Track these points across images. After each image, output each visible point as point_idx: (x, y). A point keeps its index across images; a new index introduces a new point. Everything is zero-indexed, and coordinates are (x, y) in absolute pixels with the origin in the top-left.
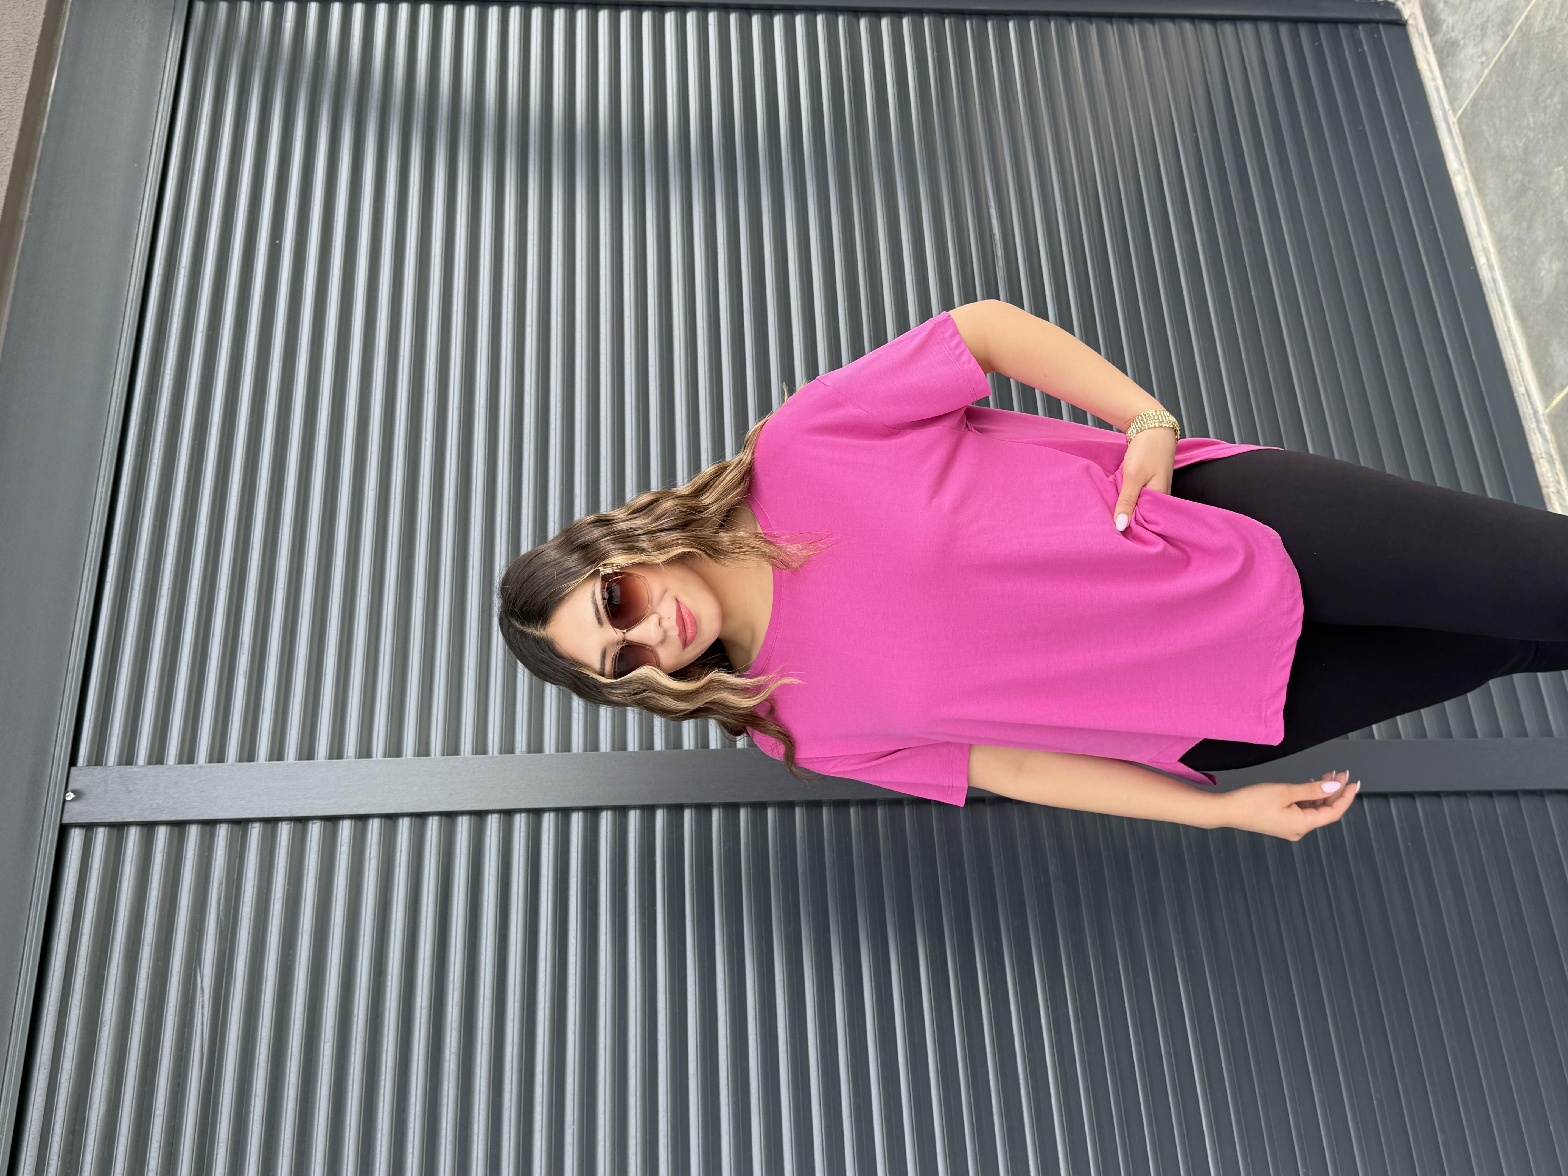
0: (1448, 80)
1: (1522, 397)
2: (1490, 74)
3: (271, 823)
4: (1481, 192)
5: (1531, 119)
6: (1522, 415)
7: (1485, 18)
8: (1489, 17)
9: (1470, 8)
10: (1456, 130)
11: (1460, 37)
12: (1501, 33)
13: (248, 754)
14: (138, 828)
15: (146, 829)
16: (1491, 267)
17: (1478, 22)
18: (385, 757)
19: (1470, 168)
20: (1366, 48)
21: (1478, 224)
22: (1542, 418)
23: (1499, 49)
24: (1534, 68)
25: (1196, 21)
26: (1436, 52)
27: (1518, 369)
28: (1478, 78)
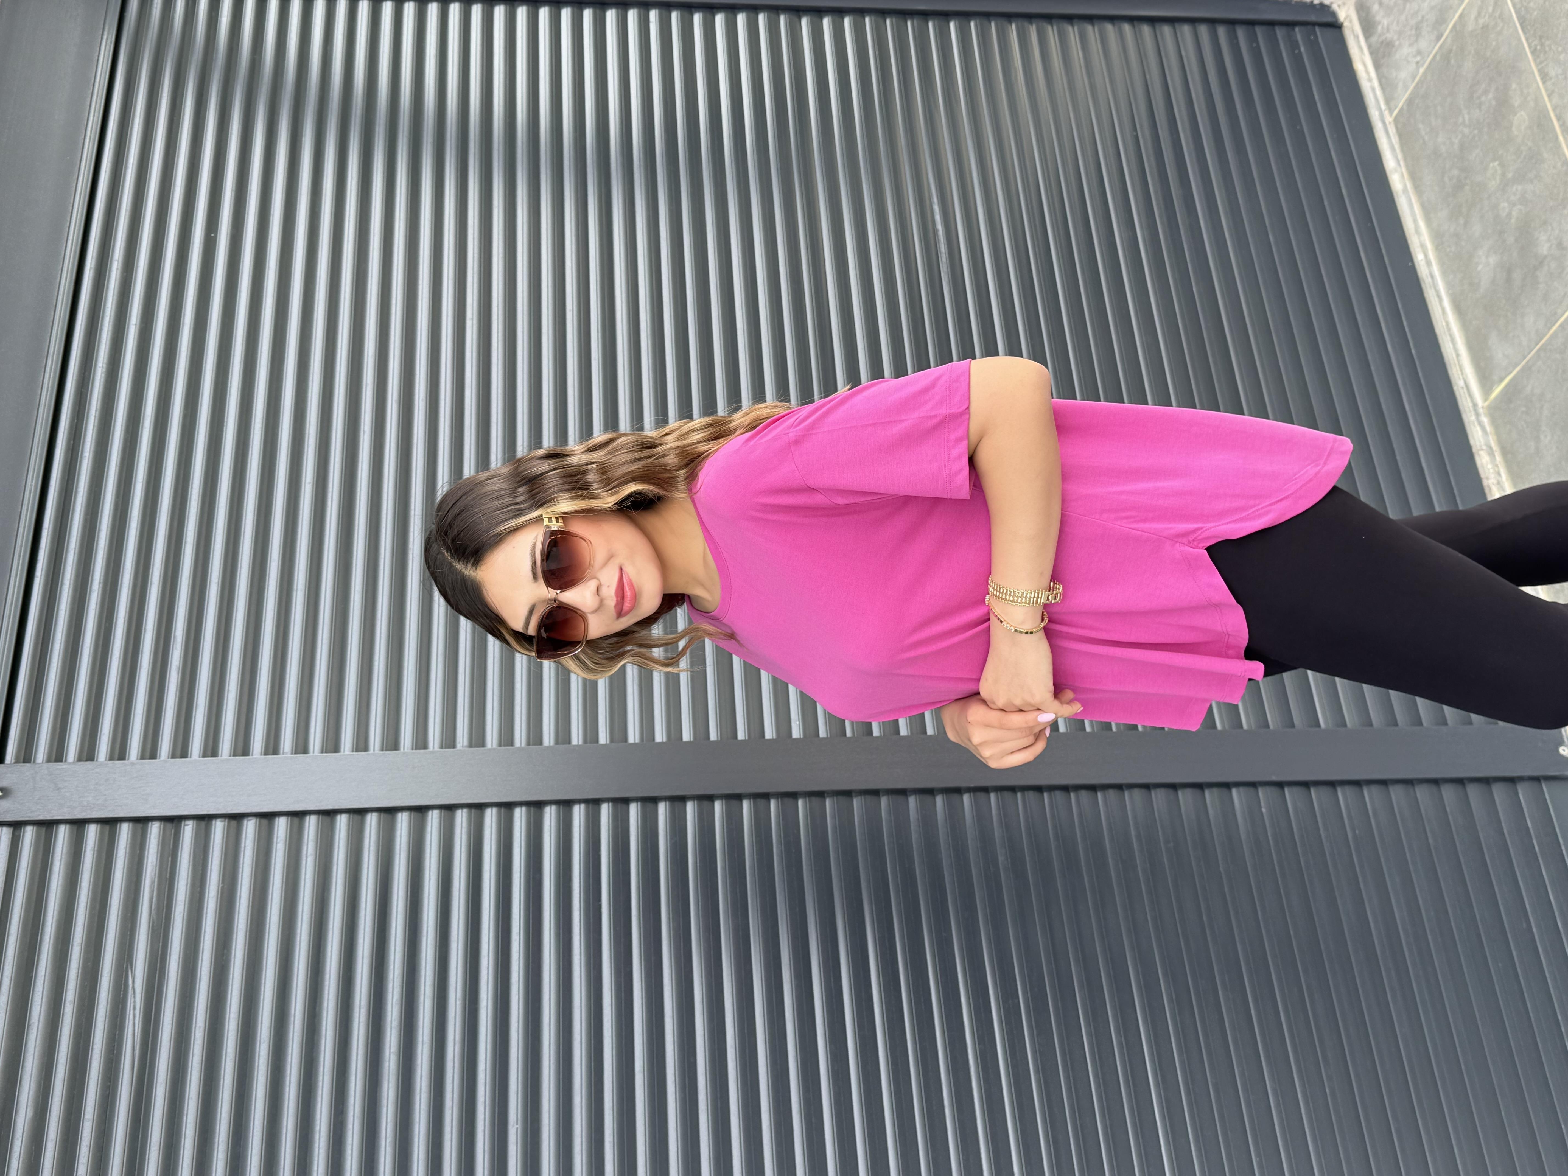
0: (1383, 80)
1: (1461, 391)
2: (1425, 74)
3: (205, 820)
4: (1418, 188)
5: (1466, 117)
6: (1461, 408)
7: (1420, 18)
8: (1423, 17)
9: (1404, 8)
10: (1392, 130)
11: (1395, 37)
12: (1435, 32)
13: (181, 750)
14: (68, 826)
15: (75, 827)
16: (1429, 263)
17: (1413, 22)
18: (322, 752)
19: (1407, 166)
20: (1302, 49)
21: (1415, 221)
22: (1481, 411)
23: (1434, 48)
24: (1469, 65)
25: (1136, 23)
26: (1371, 53)
27: (1456, 362)
28: (1414, 77)
